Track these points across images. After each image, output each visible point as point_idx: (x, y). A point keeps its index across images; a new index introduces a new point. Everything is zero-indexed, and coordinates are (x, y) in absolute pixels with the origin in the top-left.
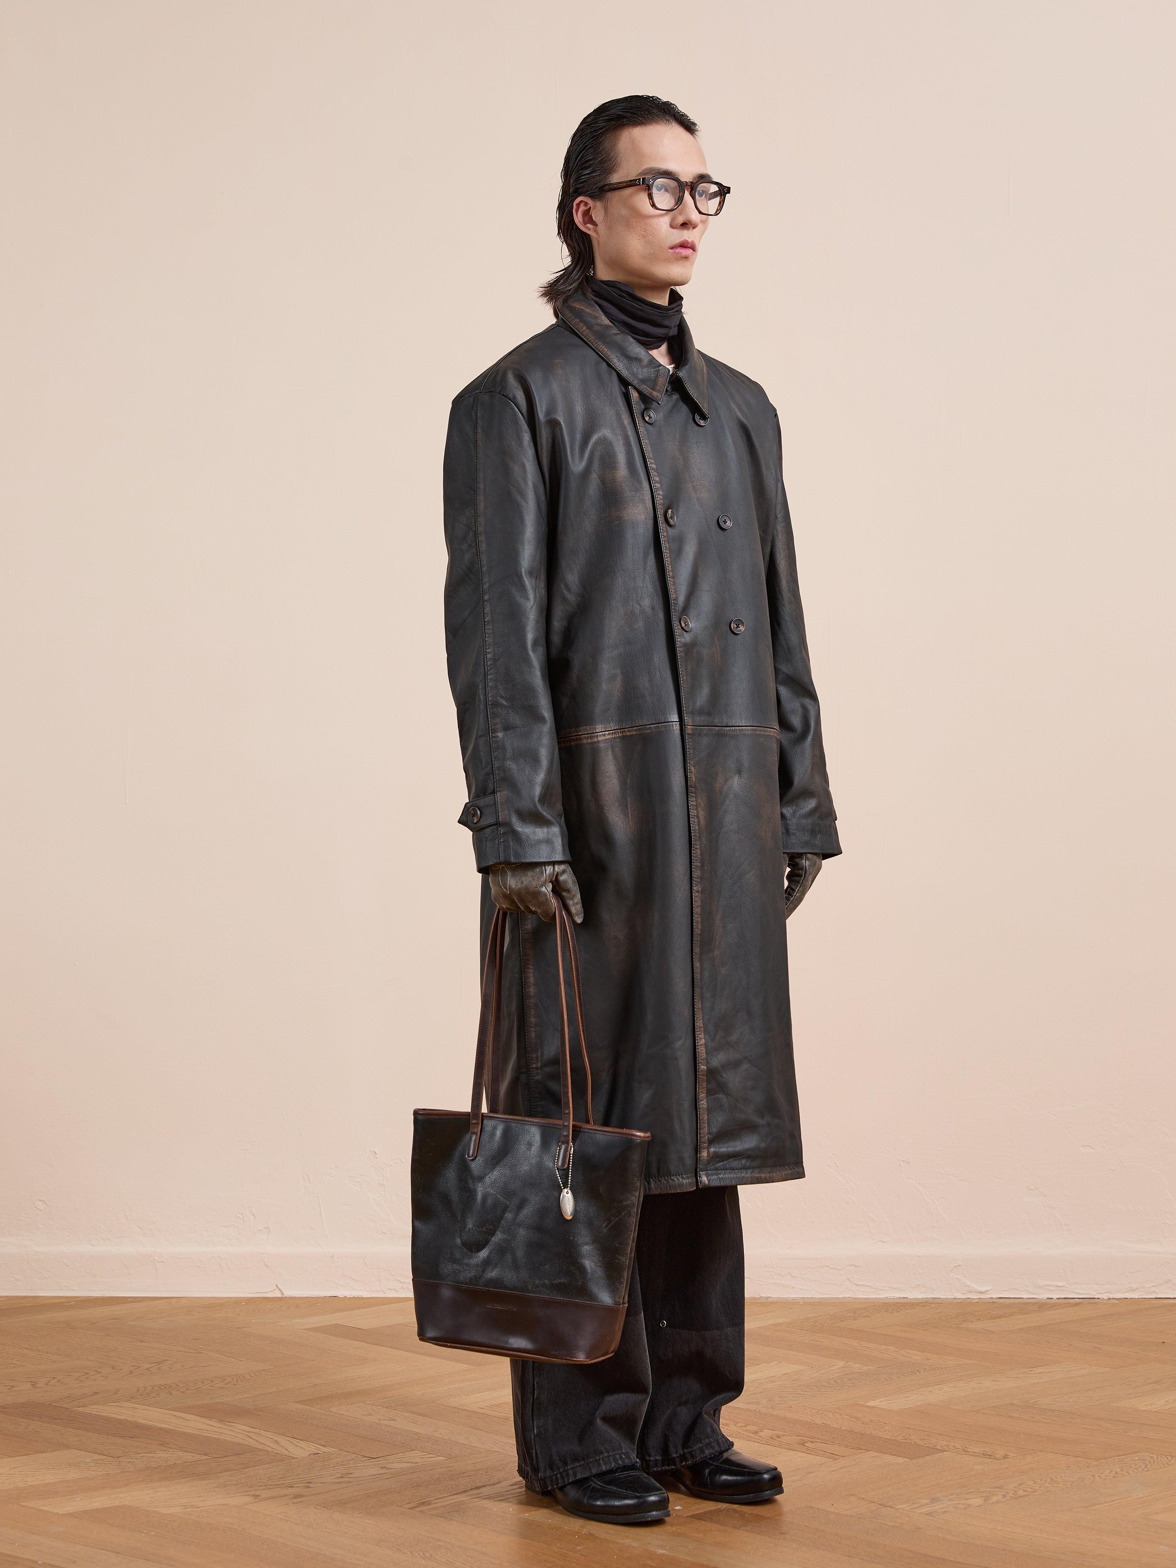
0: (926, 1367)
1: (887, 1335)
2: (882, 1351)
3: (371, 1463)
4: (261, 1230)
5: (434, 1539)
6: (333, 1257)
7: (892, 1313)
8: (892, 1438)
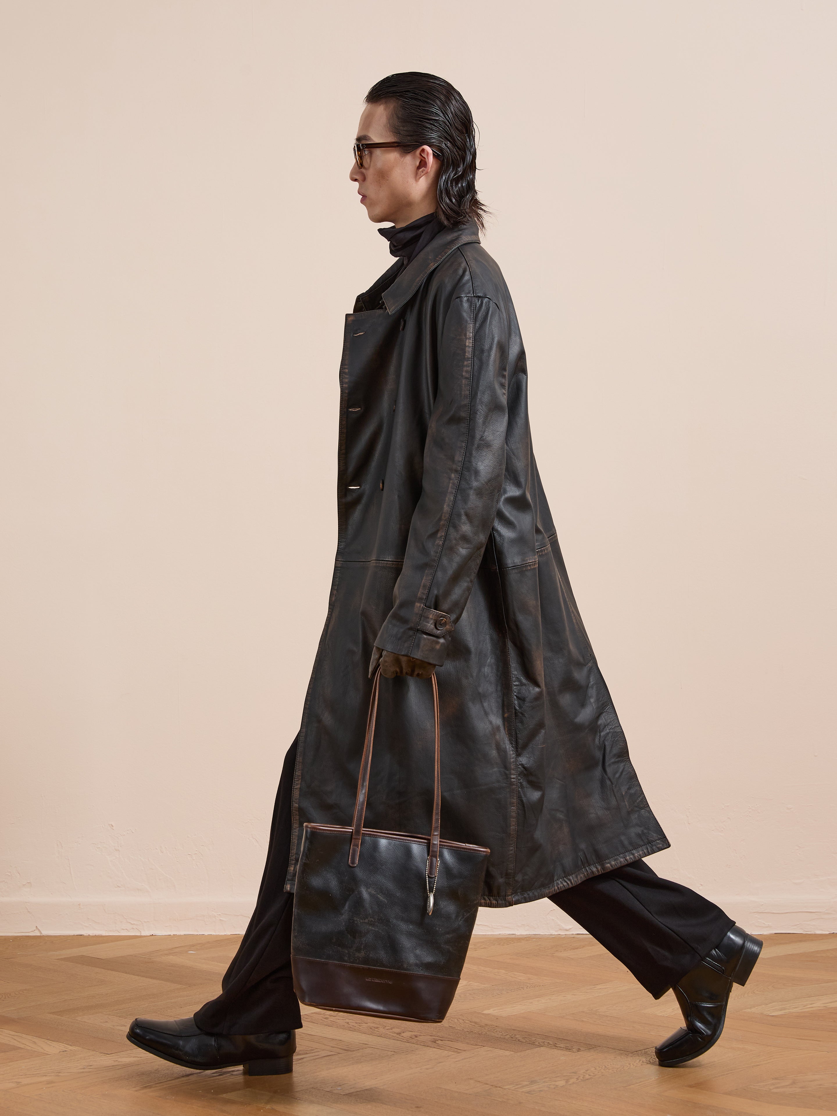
0: (528, 985)
1: (499, 962)
2: (495, 973)
3: (106, 1058)
4: (25, 885)
6: (79, 905)
7: (503, 945)
8: (502, 1037)
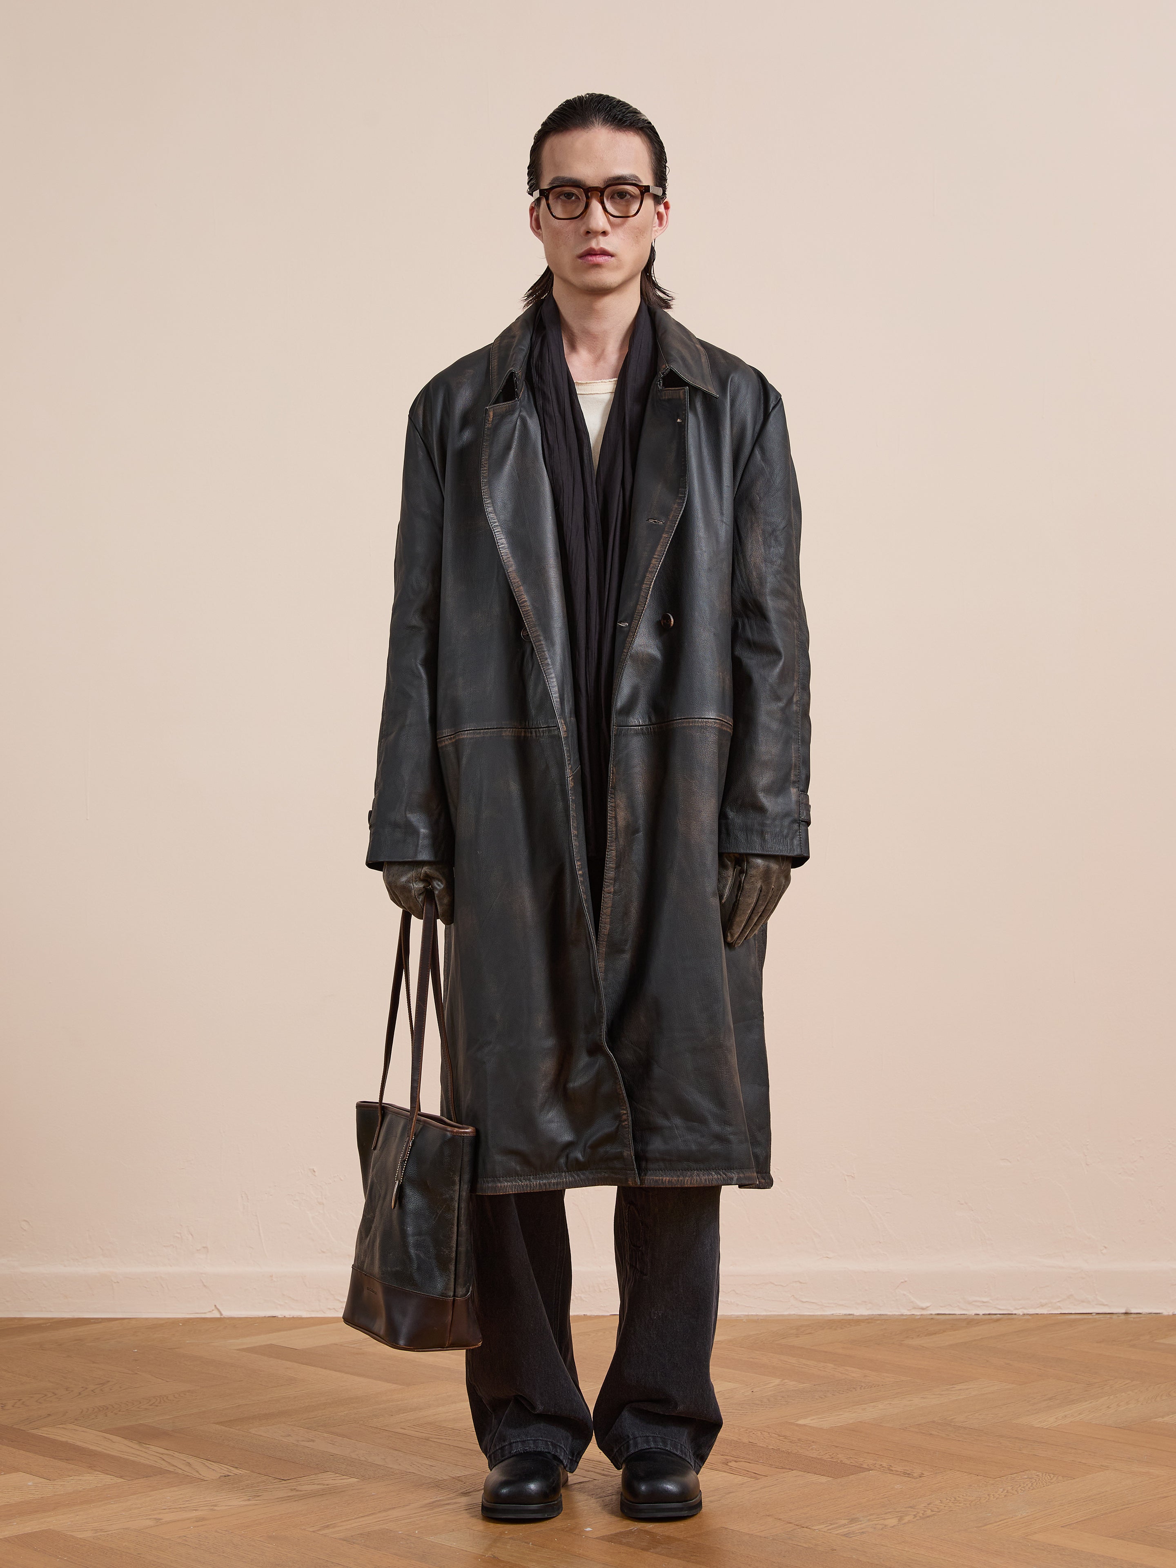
0: (863, 1384)
1: (827, 1352)
2: (820, 1369)
3: (281, 1485)
4: (200, 1250)
5: (332, 1563)
6: (271, 1276)
7: (835, 1329)
8: (818, 1457)
